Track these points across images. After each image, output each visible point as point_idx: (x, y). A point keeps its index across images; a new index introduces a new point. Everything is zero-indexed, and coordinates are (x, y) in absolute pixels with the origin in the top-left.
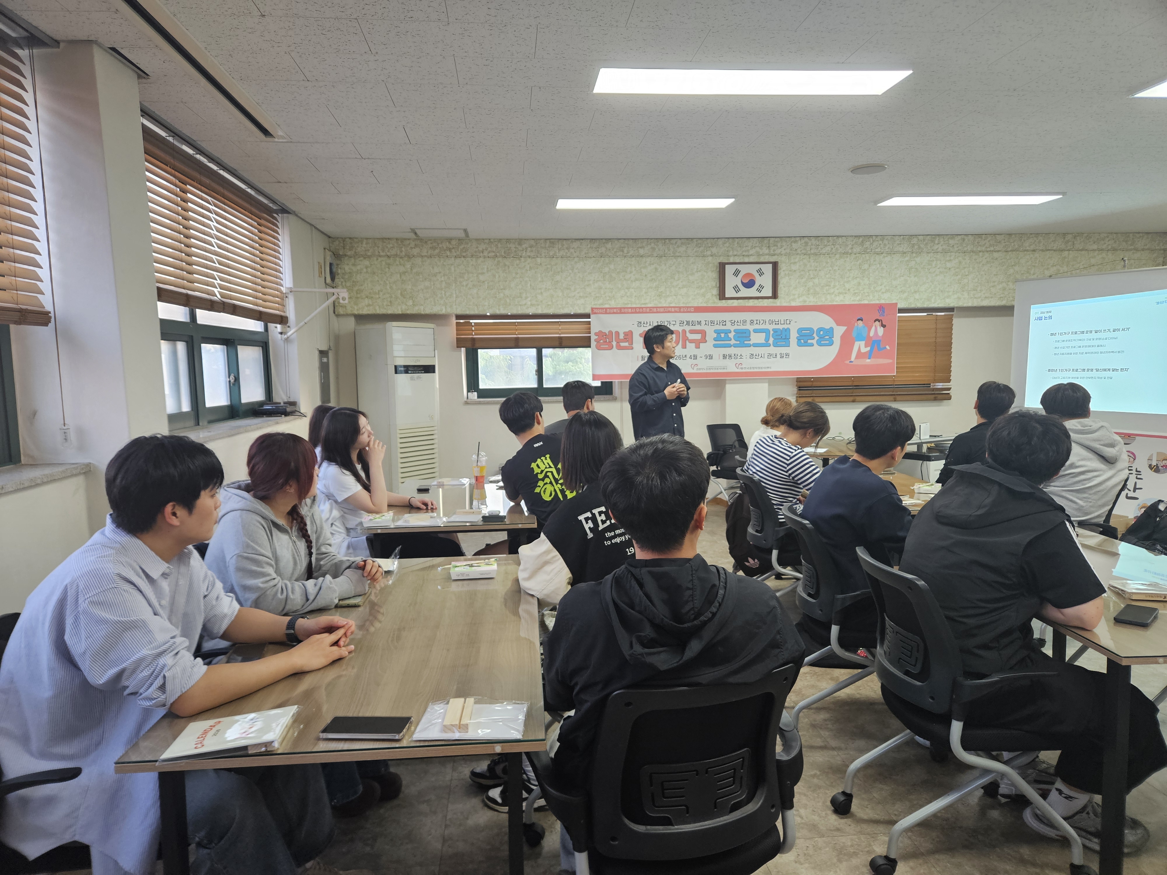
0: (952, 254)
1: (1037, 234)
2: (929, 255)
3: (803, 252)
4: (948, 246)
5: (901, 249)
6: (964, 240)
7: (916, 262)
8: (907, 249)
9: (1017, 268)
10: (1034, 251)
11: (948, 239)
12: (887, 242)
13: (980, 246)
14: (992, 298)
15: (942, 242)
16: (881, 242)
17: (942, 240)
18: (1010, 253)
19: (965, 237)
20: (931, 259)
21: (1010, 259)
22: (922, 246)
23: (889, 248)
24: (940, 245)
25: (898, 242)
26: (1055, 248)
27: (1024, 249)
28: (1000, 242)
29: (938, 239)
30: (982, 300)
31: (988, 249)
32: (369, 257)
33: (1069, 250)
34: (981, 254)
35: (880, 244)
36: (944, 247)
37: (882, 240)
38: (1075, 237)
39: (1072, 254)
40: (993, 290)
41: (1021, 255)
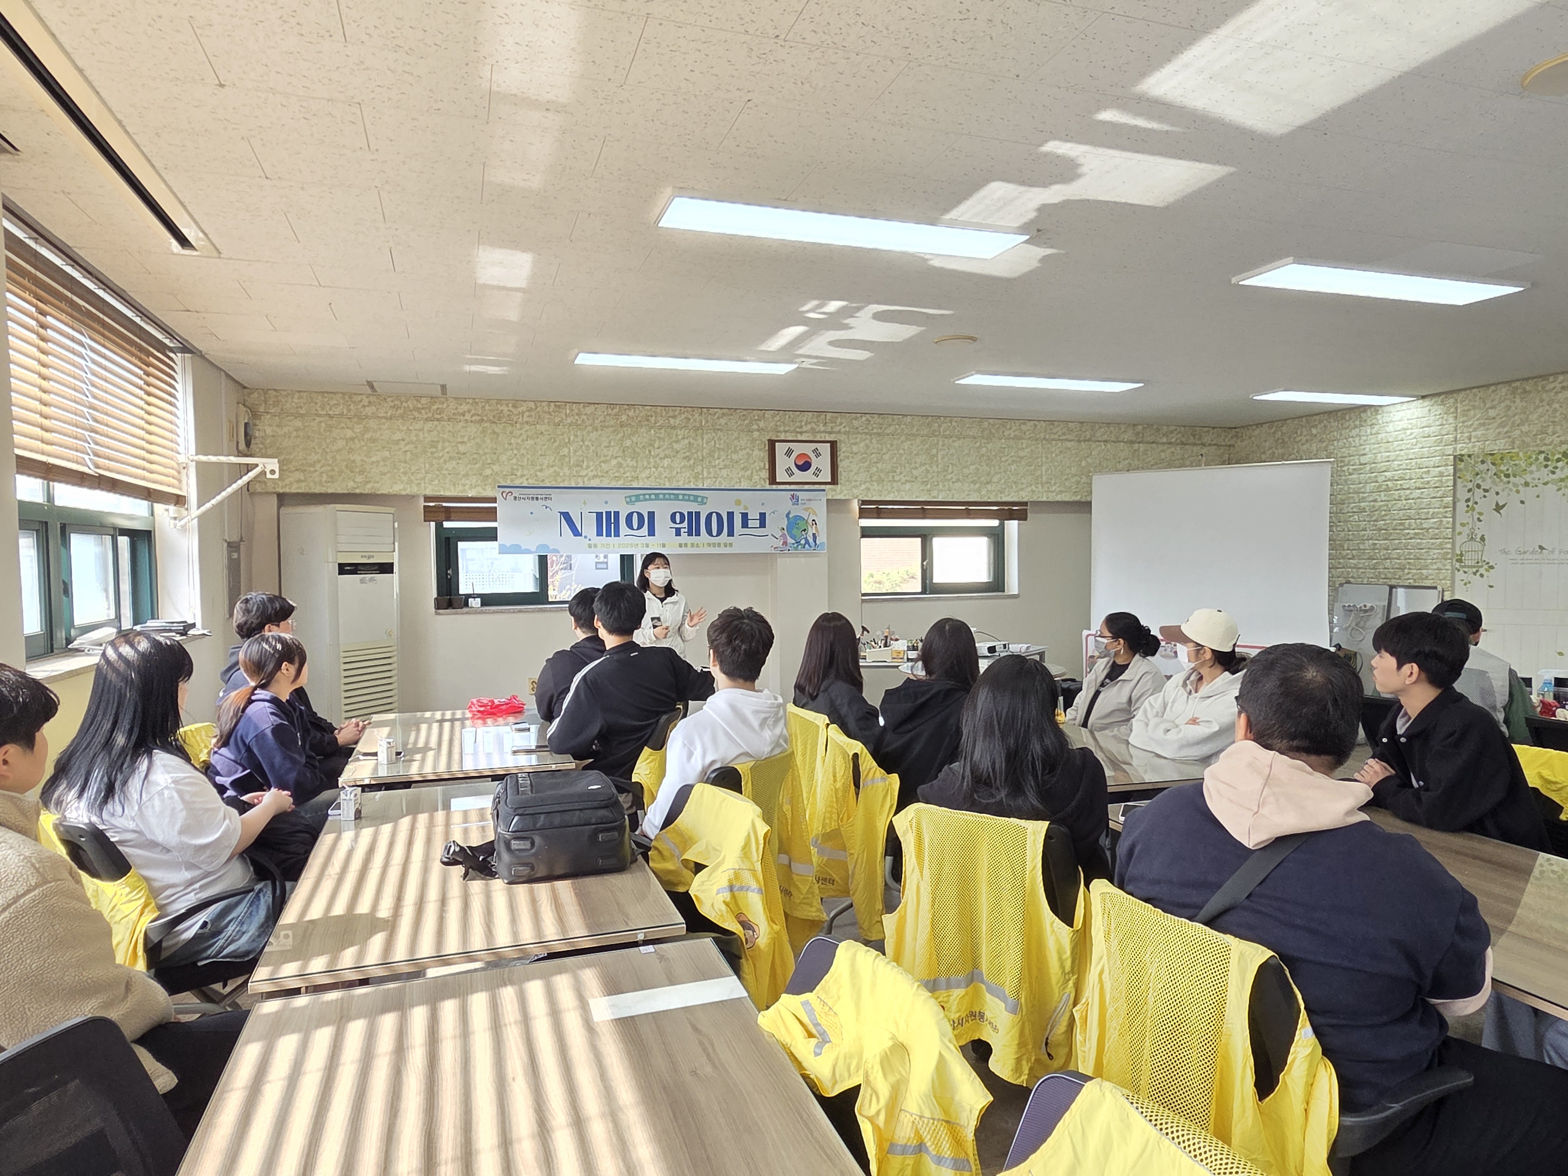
0: (1024, 441)
1: (1108, 424)
2: (1001, 441)
3: (866, 431)
4: (1020, 432)
5: (971, 433)
6: (1035, 425)
7: (988, 449)
8: (977, 432)
9: (1089, 460)
10: (1105, 441)
11: (1020, 424)
12: (956, 425)
13: (1053, 433)
14: (1066, 492)
15: (1014, 427)
16: (950, 424)
17: (1013, 424)
18: (1083, 443)
19: (1037, 423)
20: (1003, 446)
21: (1083, 450)
22: (993, 431)
23: (958, 431)
24: (1012, 430)
25: (967, 425)
26: (1126, 439)
27: (1096, 439)
28: (1072, 430)
29: (1009, 423)
30: (1057, 495)
31: (1061, 438)
32: (302, 416)
33: (1139, 443)
34: (1054, 442)
35: (949, 426)
36: (1016, 433)
37: (951, 422)
38: (1144, 429)
39: (1142, 447)
40: (1067, 484)
41: (1094, 445)
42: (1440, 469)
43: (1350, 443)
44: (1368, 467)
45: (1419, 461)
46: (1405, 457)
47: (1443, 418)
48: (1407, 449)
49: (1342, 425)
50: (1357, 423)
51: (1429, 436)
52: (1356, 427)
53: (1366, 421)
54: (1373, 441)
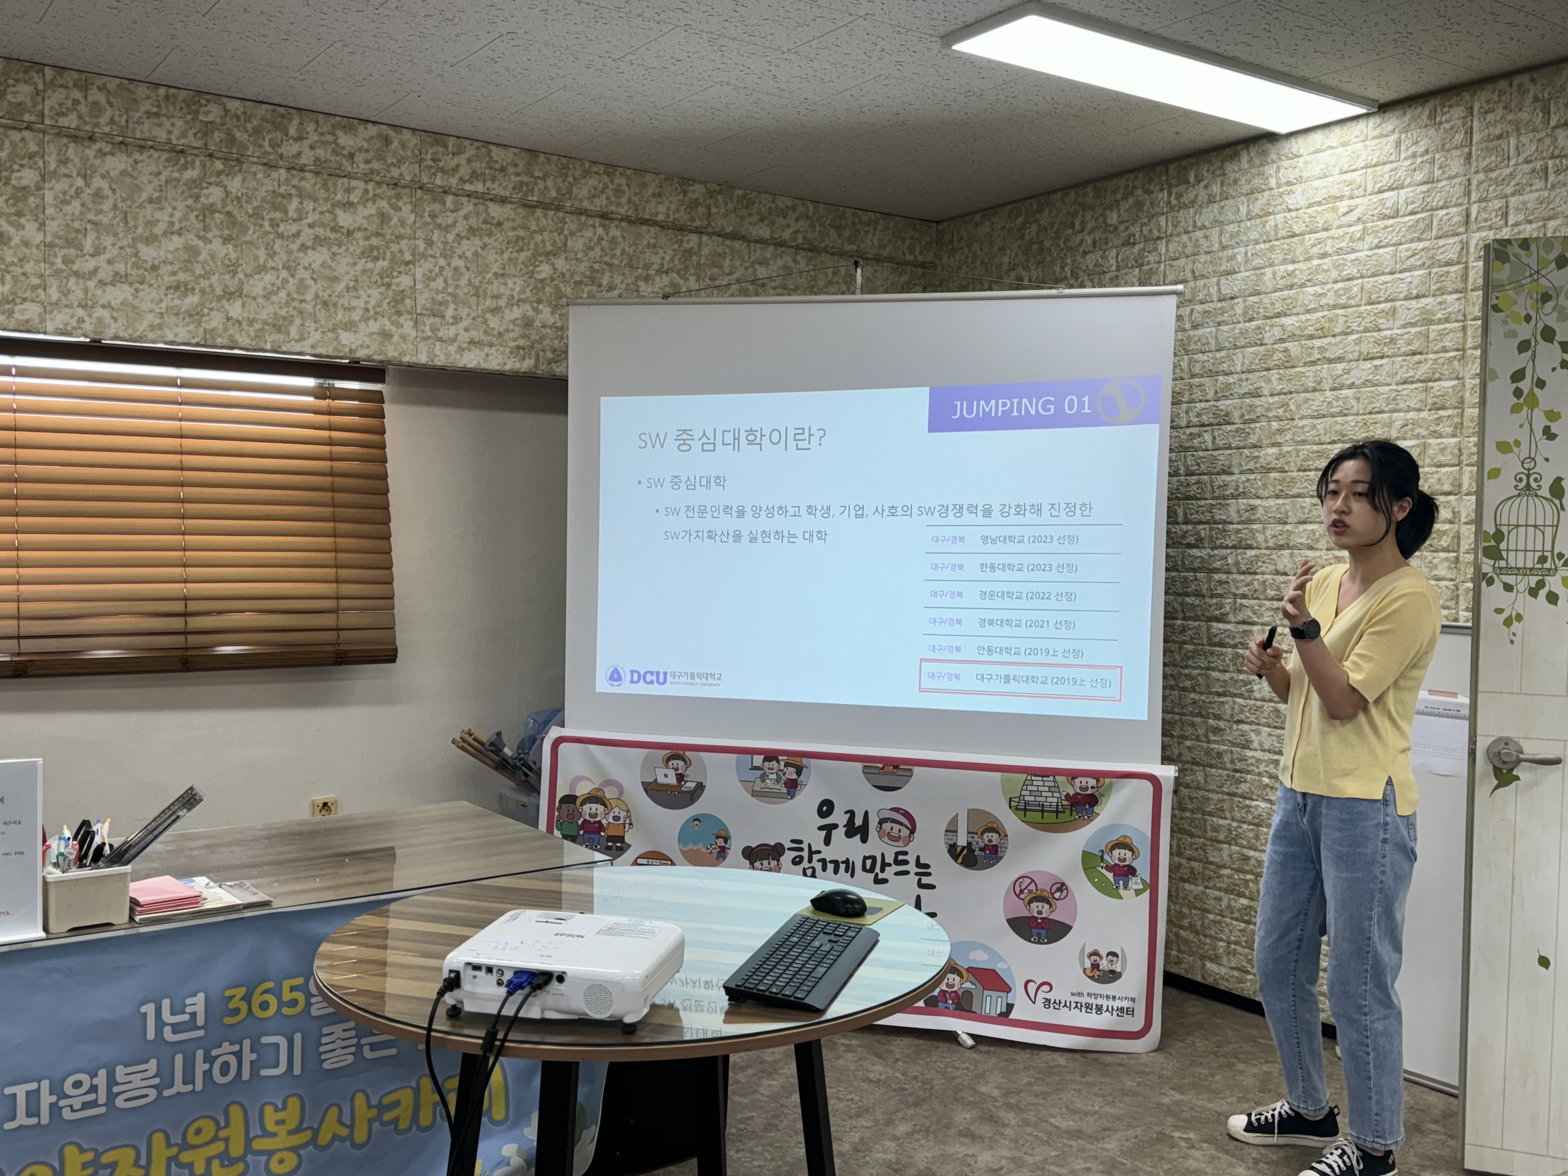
0: (354, 183)
1: (611, 168)
2: (275, 175)
4: (335, 152)
5: (161, 135)
6: (387, 141)
7: (228, 193)
8: (184, 135)
9: (560, 263)
10: (604, 216)
11: (334, 127)
12: (101, 98)
13: (442, 170)
14: (491, 345)
15: (314, 137)
16: (77, 94)
17: (311, 127)
18: (539, 212)
19: (392, 133)
20: (282, 190)
21: (541, 231)
22: (241, 136)
23: (112, 121)
24: (306, 143)
25: (146, 106)
26: (660, 218)
27: (577, 204)
28: (503, 169)
29: (296, 121)
30: (461, 350)
31: (468, 187)
33: (699, 231)
34: (449, 199)
35: (76, 102)
36: (320, 152)
37: (85, 89)
38: (711, 194)
39: (709, 245)
40: (494, 322)
41: (571, 223)
42: (1424, 301)
43: (1197, 245)
44: (1239, 302)
45: (1369, 283)
46: (1334, 274)
47: (1432, 162)
48: (1339, 251)
49: (1179, 196)
50: (1216, 189)
51: (1396, 214)
52: (1211, 200)
53: (1236, 181)
54: (1254, 235)
